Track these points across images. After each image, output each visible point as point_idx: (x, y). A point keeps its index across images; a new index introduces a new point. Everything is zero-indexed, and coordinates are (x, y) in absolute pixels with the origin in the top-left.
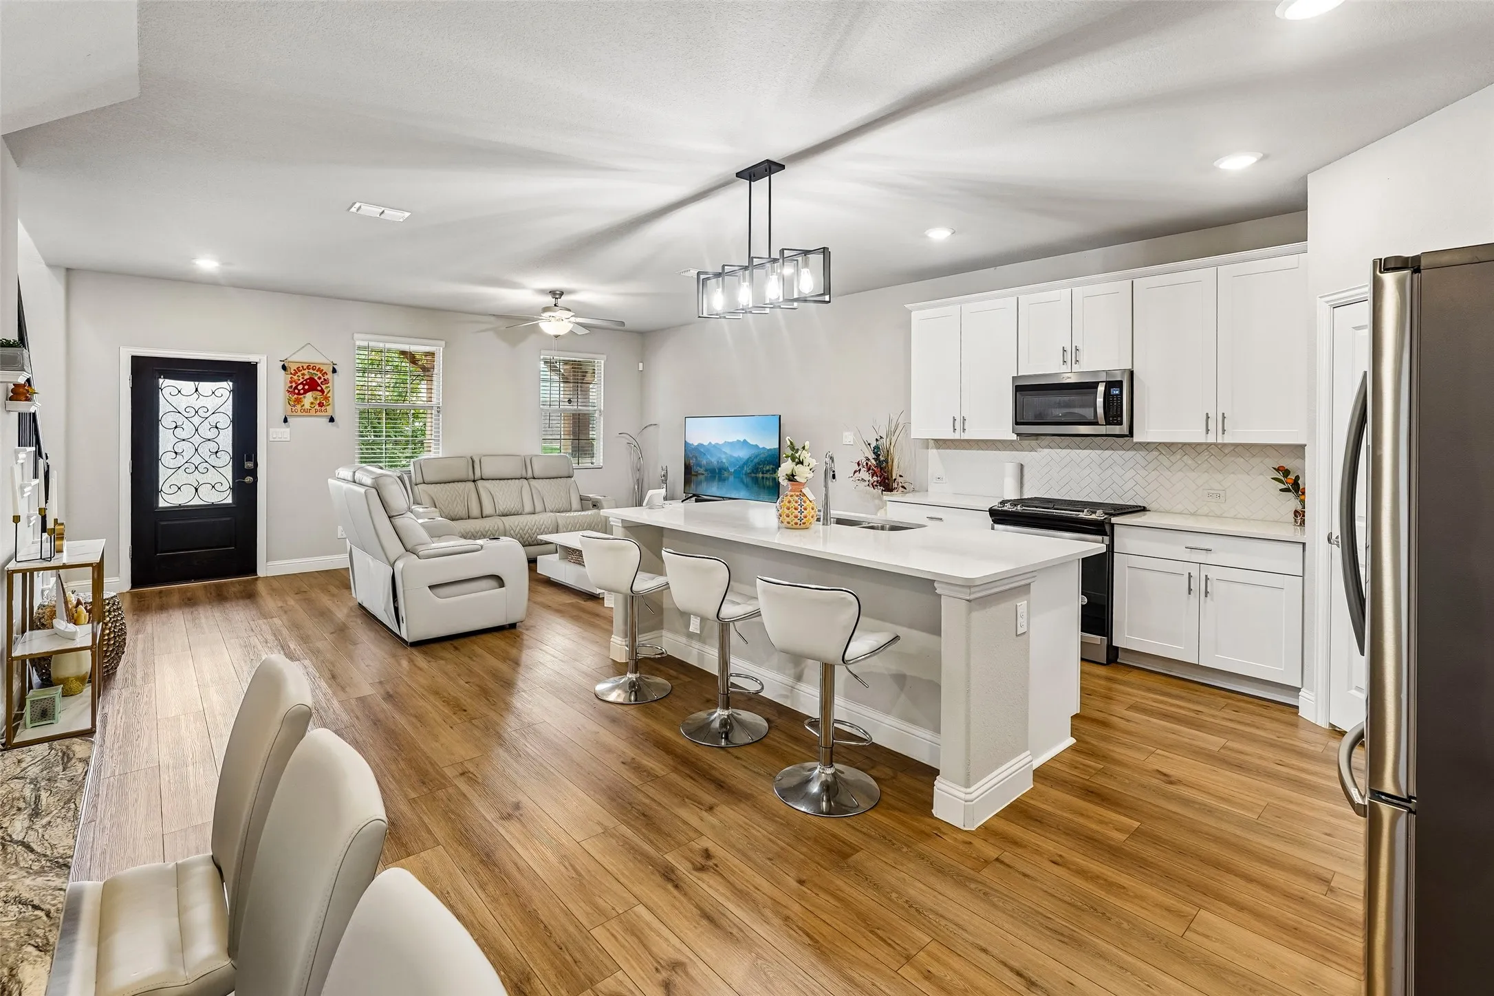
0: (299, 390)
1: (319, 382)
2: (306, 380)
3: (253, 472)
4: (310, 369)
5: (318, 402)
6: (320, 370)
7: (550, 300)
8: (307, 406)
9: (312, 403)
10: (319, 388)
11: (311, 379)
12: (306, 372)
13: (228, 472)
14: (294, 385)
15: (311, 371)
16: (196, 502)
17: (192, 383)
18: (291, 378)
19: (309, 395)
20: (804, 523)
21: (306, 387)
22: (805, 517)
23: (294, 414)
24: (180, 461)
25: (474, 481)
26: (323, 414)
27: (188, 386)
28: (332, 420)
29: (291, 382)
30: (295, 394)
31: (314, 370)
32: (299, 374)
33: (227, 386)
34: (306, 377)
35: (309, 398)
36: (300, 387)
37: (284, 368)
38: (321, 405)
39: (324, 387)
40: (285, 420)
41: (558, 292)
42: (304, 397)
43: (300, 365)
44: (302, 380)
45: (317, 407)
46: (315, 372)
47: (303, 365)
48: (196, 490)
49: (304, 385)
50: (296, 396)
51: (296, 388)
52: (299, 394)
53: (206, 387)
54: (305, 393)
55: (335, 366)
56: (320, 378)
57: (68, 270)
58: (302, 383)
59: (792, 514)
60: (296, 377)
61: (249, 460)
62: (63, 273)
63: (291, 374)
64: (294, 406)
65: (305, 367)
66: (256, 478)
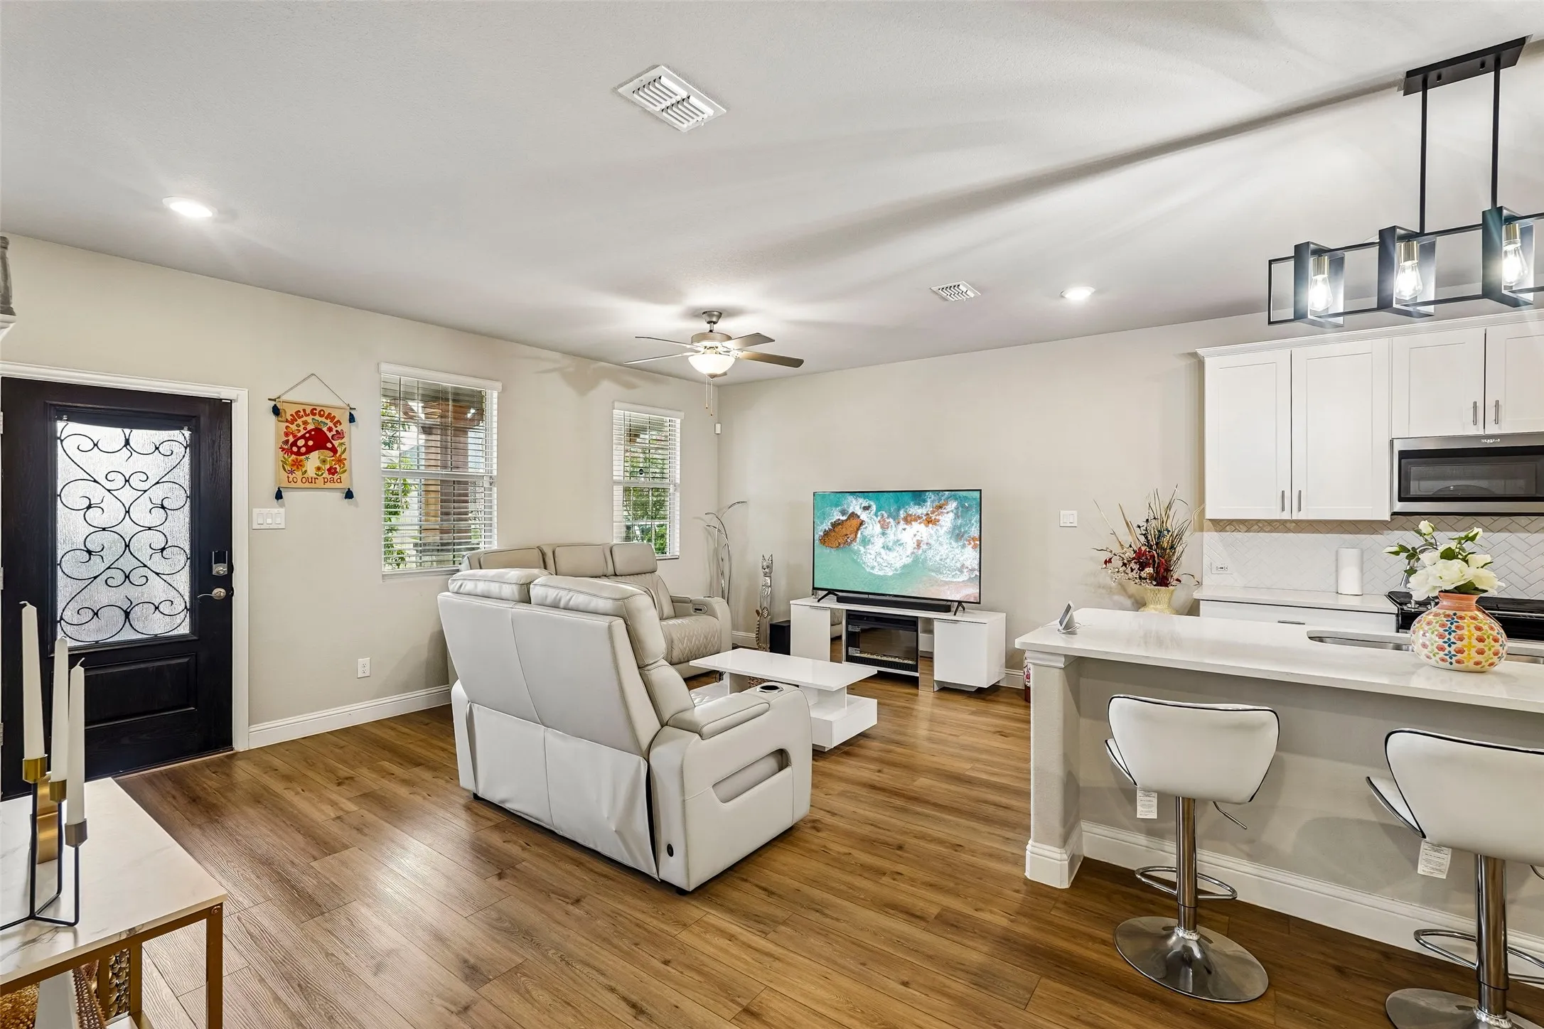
0: (299, 448)
1: (330, 435)
2: (309, 432)
3: (226, 581)
4: (314, 414)
5: (328, 466)
6: (330, 417)
8: (311, 472)
9: (319, 469)
10: (329, 445)
11: (318, 431)
12: (309, 419)
13: (183, 581)
14: (291, 439)
15: (317, 417)
16: (128, 635)
17: (119, 430)
18: (287, 427)
19: (315, 455)
21: (311, 443)
23: (292, 485)
24: (97, 565)
26: (336, 485)
27: (110, 436)
28: (349, 495)
29: (287, 434)
30: (293, 453)
31: (321, 416)
32: (299, 422)
33: (181, 436)
34: (310, 427)
35: (313, 461)
36: (301, 443)
37: (276, 411)
39: (336, 443)
40: (279, 496)
41: (715, 313)
42: (307, 458)
43: (300, 408)
44: (303, 432)
45: (326, 475)
46: (323, 419)
47: (304, 407)
48: (127, 614)
49: (307, 440)
50: (294, 457)
51: (294, 444)
53: (143, 437)
55: (353, 412)
56: (330, 429)
58: (303, 437)
60: (294, 427)
61: (220, 560)
63: (287, 421)
64: (292, 472)
65: (308, 412)
66: (230, 591)
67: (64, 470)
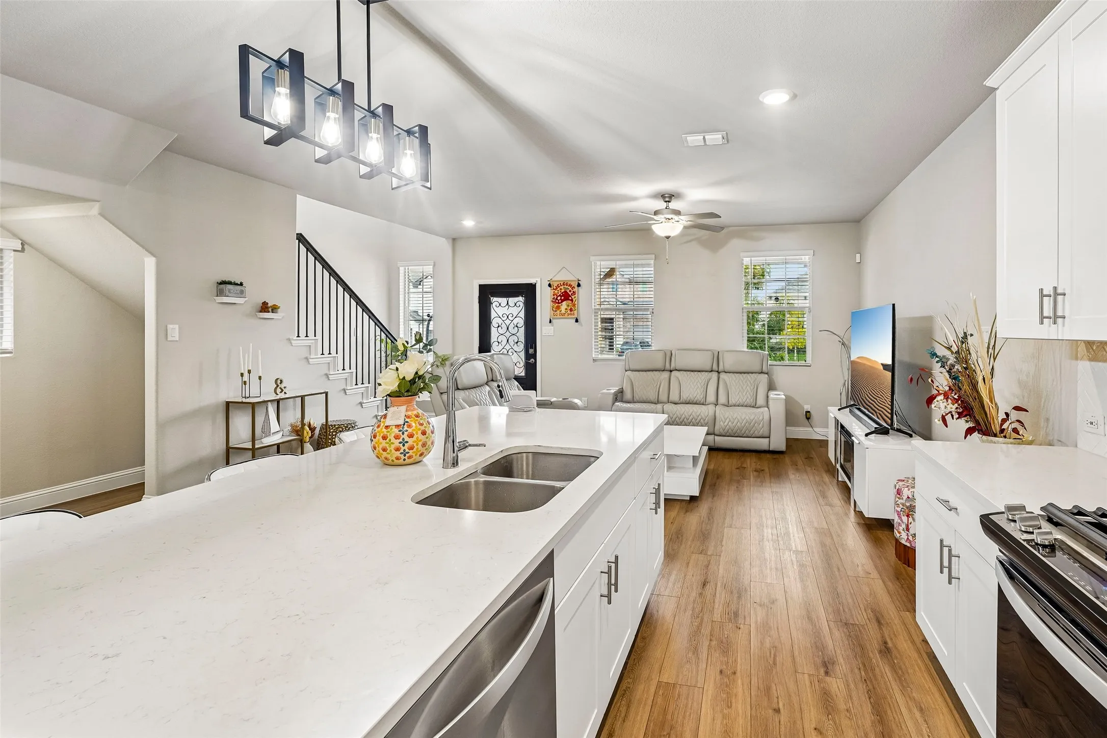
0: (558, 301)
1: (570, 293)
2: (562, 293)
3: (534, 356)
4: (564, 285)
5: (570, 308)
6: (570, 285)
8: (563, 311)
9: (566, 309)
10: (570, 298)
11: (565, 292)
12: (562, 287)
13: (523, 355)
14: (556, 297)
17: (505, 299)
18: (554, 292)
19: (564, 303)
21: (563, 298)
23: (555, 317)
24: (500, 347)
25: (670, 371)
26: (573, 316)
27: (503, 301)
28: (577, 321)
29: (554, 295)
30: (556, 303)
31: (567, 285)
32: (559, 289)
33: (521, 299)
34: (563, 291)
35: (564, 305)
36: (559, 298)
37: (550, 285)
38: (571, 310)
39: (573, 297)
40: (550, 322)
42: (562, 305)
43: (559, 283)
44: (560, 293)
45: (569, 312)
46: (567, 287)
47: (560, 282)
49: (561, 297)
50: (557, 305)
51: (557, 299)
52: (559, 303)
53: (512, 300)
54: (562, 302)
55: (580, 282)
56: (570, 291)
57: (454, 240)
58: (560, 295)
60: (556, 292)
61: (532, 348)
62: (451, 241)
63: (554, 289)
64: (556, 311)
65: (562, 284)
66: (536, 360)
67: (493, 314)
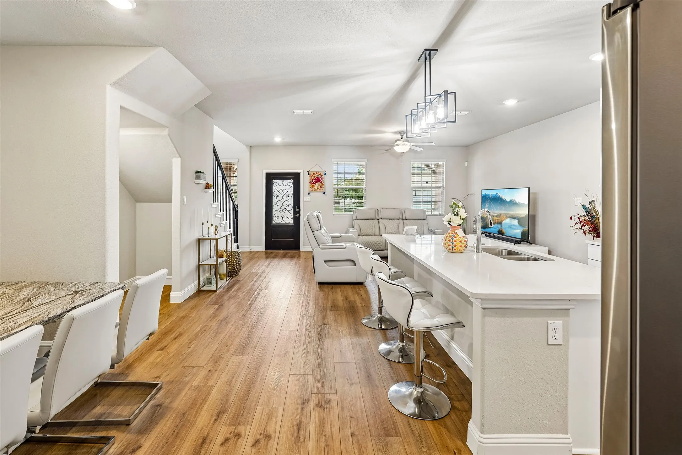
0: (313, 182)
1: (320, 179)
3: (299, 213)
4: (317, 174)
5: (320, 186)
6: (320, 174)
7: (399, 136)
8: (316, 188)
9: (318, 187)
10: (320, 181)
11: (318, 178)
12: (315, 175)
13: (292, 212)
14: (312, 180)
15: (317, 175)
16: (283, 222)
17: (281, 181)
18: (311, 178)
20: (455, 250)
21: (316, 181)
22: (455, 246)
23: (312, 191)
24: (278, 208)
25: (378, 219)
26: (322, 191)
28: (324, 193)
31: (318, 174)
32: (314, 176)
33: (291, 181)
34: (316, 177)
35: (317, 185)
36: (314, 181)
37: (309, 174)
38: (321, 187)
39: (322, 180)
40: (309, 194)
42: (315, 185)
43: (314, 173)
44: (314, 178)
46: (319, 175)
48: (283, 218)
49: (315, 180)
50: (312, 184)
51: (312, 181)
52: (313, 184)
53: (286, 182)
54: (315, 183)
55: (326, 172)
56: (320, 177)
57: (251, 146)
58: (314, 180)
59: (447, 244)
60: (312, 177)
61: (298, 208)
62: (249, 148)
64: (312, 188)
65: (315, 173)
66: (300, 215)
67: (274, 190)
